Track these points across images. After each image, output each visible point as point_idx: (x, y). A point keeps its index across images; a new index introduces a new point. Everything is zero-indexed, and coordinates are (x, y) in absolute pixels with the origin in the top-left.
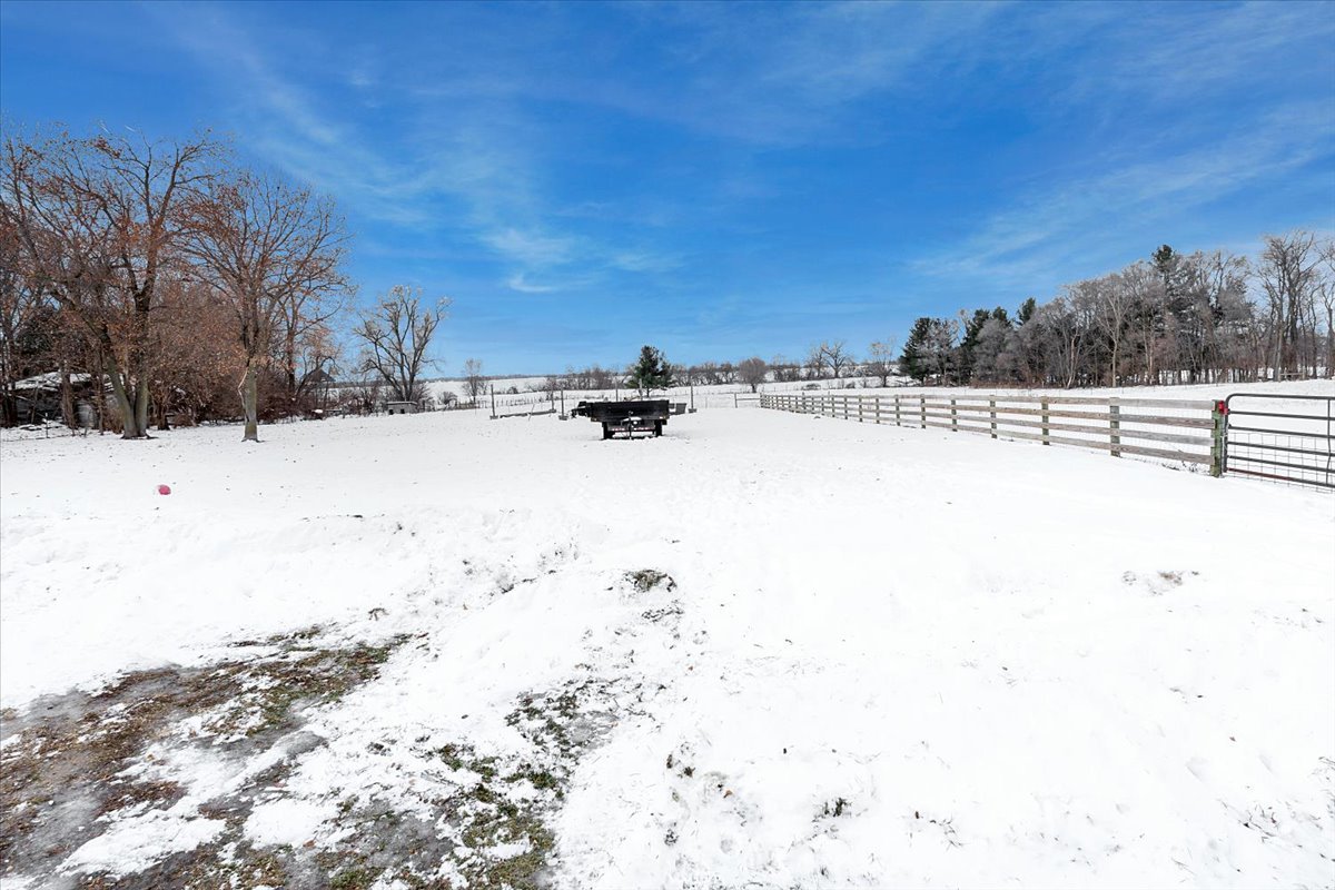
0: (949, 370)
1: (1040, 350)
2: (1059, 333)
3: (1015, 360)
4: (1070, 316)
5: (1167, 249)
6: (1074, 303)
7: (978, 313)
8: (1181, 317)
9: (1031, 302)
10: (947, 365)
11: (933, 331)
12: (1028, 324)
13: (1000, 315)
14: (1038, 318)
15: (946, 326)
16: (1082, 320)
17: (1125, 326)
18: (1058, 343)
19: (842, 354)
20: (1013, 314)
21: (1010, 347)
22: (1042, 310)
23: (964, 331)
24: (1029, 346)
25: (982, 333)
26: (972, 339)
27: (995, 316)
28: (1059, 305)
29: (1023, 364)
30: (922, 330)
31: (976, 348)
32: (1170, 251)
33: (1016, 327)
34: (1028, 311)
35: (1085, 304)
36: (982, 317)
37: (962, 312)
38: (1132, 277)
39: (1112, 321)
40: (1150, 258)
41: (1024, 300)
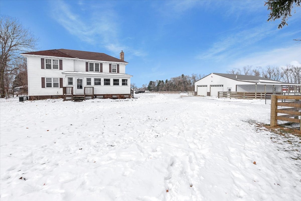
1: (168, 87)
2: (171, 85)
3: (165, 89)
4: (172, 83)
5: (183, 75)
6: (172, 81)
7: (159, 81)
8: (184, 84)
9: (167, 80)
10: (155, 89)
12: (167, 83)
13: (163, 81)
15: (154, 82)
16: (173, 83)
17: (178, 85)
18: (171, 87)
20: (164, 81)
21: (164, 87)
22: (168, 81)
23: (157, 83)
25: (160, 84)
26: (158, 85)
28: (171, 81)
29: (166, 89)
30: (151, 83)
31: (159, 87)
33: (165, 83)
34: (167, 81)
35: (174, 81)
36: (160, 82)
37: (157, 80)
38: (179, 78)
39: (177, 84)
40: (181, 76)
41: (166, 80)
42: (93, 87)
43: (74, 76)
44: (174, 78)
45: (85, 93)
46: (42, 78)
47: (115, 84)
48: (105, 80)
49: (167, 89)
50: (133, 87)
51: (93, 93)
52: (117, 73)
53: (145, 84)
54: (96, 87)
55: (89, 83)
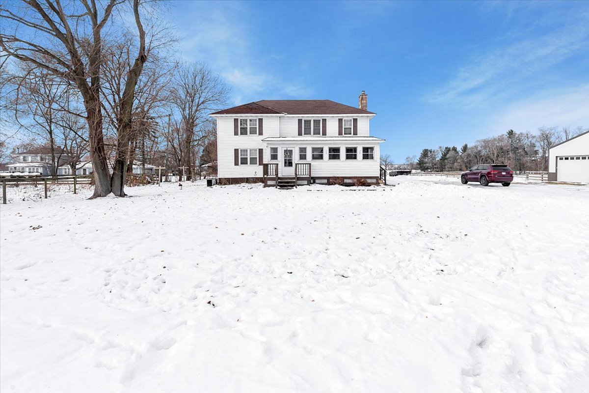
0: (435, 168)
2: (476, 156)
3: (461, 166)
4: (480, 151)
5: (512, 131)
6: (481, 147)
7: (446, 148)
8: (515, 153)
9: (466, 146)
10: (435, 166)
11: (429, 154)
12: (465, 153)
13: (455, 149)
14: (469, 151)
15: (434, 152)
16: (483, 153)
17: (498, 156)
18: (476, 161)
19: (388, 161)
20: (459, 148)
21: (459, 161)
22: (470, 149)
23: (441, 154)
24: (466, 161)
25: (448, 156)
26: (444, 158)
27: (453, 149)
28: (476, 147)
30: (425, 153)
31: (446, 161)
32: (513, 131)
33: (460, 154)
34: (465, 148)
35: (485, 147)
36: (448, 150)
37: (440, 147)
38: (501, 139)
39: (493, 154)
40: (506, 134)
41: (463, 145)
42: (310, 164)
43: (279, 144)
44: (484, 141)
45: (296, 174)
46: (235, 150)
47: (348, 157)
48: (331, 150)
49: (466, 166)
50: (386, 162)
51: (310, 175)
52: (354, 134)
53: (411, 156)
54: (316, 164)
55: (303, 157)
